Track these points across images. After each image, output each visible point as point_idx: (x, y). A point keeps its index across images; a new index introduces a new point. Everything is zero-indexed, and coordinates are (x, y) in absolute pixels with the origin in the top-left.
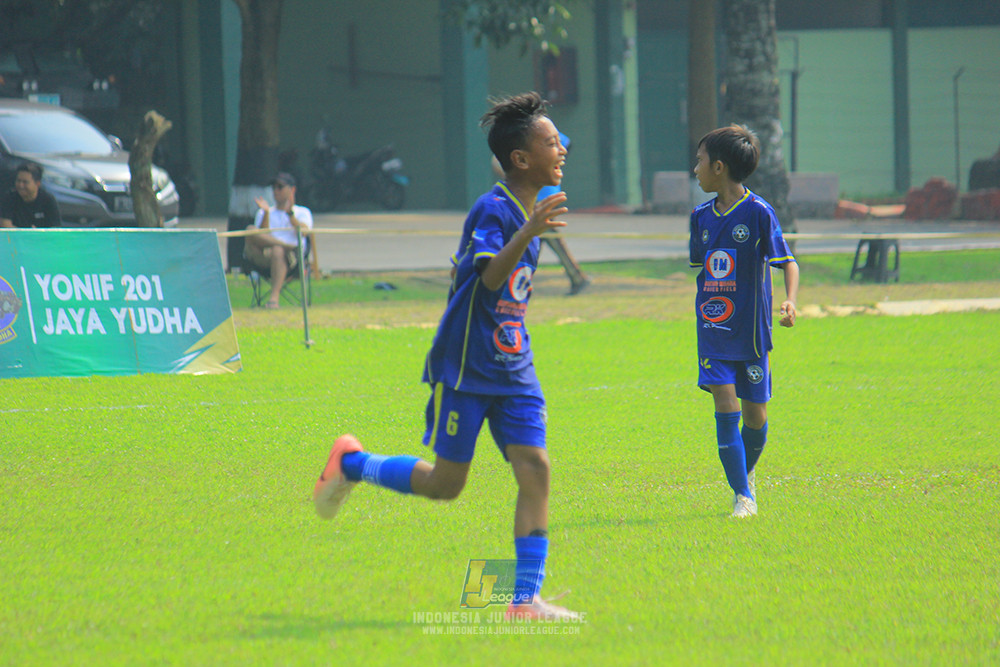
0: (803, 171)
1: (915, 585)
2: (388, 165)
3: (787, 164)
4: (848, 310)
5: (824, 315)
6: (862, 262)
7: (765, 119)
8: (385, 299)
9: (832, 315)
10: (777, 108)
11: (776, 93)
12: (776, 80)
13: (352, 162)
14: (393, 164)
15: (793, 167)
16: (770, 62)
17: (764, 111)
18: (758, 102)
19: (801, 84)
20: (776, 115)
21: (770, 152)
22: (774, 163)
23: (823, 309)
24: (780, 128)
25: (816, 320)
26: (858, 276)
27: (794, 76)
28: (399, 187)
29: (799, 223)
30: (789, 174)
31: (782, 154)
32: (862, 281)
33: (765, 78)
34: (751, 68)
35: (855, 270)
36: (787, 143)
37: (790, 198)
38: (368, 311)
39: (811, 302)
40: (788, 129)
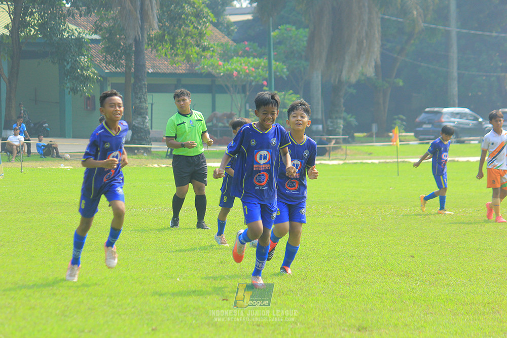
0: (153, 129)
1: (179, 236)
2: (44, 125)
3: (150, 128)
4: (165, 166)
5: (158, 167)
6: (169, 154)
7: (144, 115)
8: (43, 160)
9: (161, 166)
10: (147, 112)
11: (147, 108)
12: (147, 105)
13: (35, 124)
14: (47, 125)
15: (151, 129)
16: (145, 101)
17: (144, 113)
18: (142, 111)
19: (153, 106)
20: (147, 115)
21: (145, 124)
22: (146, 127)
23: (158, 165)
24: (148, 118)
25: (156, 168)
26: (168, 157)
27: (152, 105)
28: (47, 131)
29: (152, 143)
30: (150, 130)
31: (148, 125)
32: (168, 158)
33: (144, 105)
34: (140, 102)
35: (167, 155)
36: (150, 122)
37: (150, 136)
38: (38, 163)
39: (155, 163)
40: (150, 118)
